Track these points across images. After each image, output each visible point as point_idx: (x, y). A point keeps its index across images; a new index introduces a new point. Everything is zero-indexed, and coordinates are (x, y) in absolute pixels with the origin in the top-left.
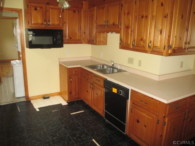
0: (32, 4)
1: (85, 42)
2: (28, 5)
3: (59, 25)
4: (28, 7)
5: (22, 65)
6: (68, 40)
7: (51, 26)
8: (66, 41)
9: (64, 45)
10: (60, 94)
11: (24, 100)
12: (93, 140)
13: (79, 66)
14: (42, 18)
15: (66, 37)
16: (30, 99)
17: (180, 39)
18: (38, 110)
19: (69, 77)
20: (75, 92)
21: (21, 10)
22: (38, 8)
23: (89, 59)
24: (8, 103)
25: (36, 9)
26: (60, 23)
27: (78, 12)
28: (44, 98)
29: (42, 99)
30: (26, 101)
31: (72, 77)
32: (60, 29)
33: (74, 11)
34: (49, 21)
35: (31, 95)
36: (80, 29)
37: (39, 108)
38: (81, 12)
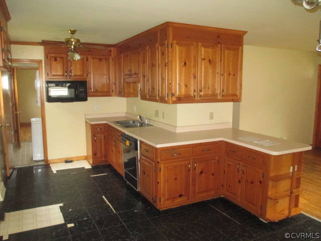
0: (52, 55)
1: (116, 94)
2: (47, 56)
3: (82, 76)
4: (47, 58)
5: (41, 122)
6: (94, 92)
7: (74, 77)
8: (91, 94)
9: (89, 98)
10: (86, 158)
11: (43, 163)
12: (104, 197)
13: (105, 122)
14: (63, 69)
15: (91, 89)
16: (49, 162)
17: (186, 86)
18: (55, 172)
19: (93, 135)
20: (101, 153)
21: (41, 61)
22: (58, 59)
23: (124, 115)
24: (23, 166)
25: (56, 60)
26: (83, 73)
27: (105, 61)
28: (67, 162)
29: (64, 163)
30: (45, 165)
31: (97, 135)
32: (84, 80)
33: (101, 60)
34: (71, 72)
35: (50, 157)
36: (108, 80)
37: (57, 171)
38: (109, 60)
